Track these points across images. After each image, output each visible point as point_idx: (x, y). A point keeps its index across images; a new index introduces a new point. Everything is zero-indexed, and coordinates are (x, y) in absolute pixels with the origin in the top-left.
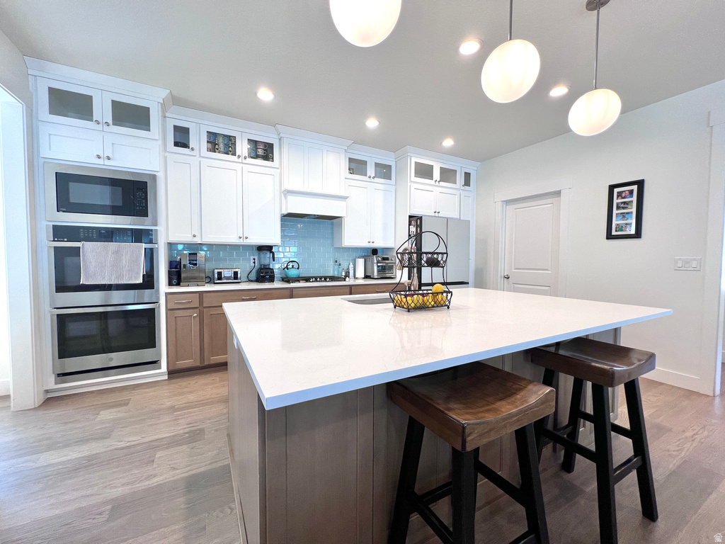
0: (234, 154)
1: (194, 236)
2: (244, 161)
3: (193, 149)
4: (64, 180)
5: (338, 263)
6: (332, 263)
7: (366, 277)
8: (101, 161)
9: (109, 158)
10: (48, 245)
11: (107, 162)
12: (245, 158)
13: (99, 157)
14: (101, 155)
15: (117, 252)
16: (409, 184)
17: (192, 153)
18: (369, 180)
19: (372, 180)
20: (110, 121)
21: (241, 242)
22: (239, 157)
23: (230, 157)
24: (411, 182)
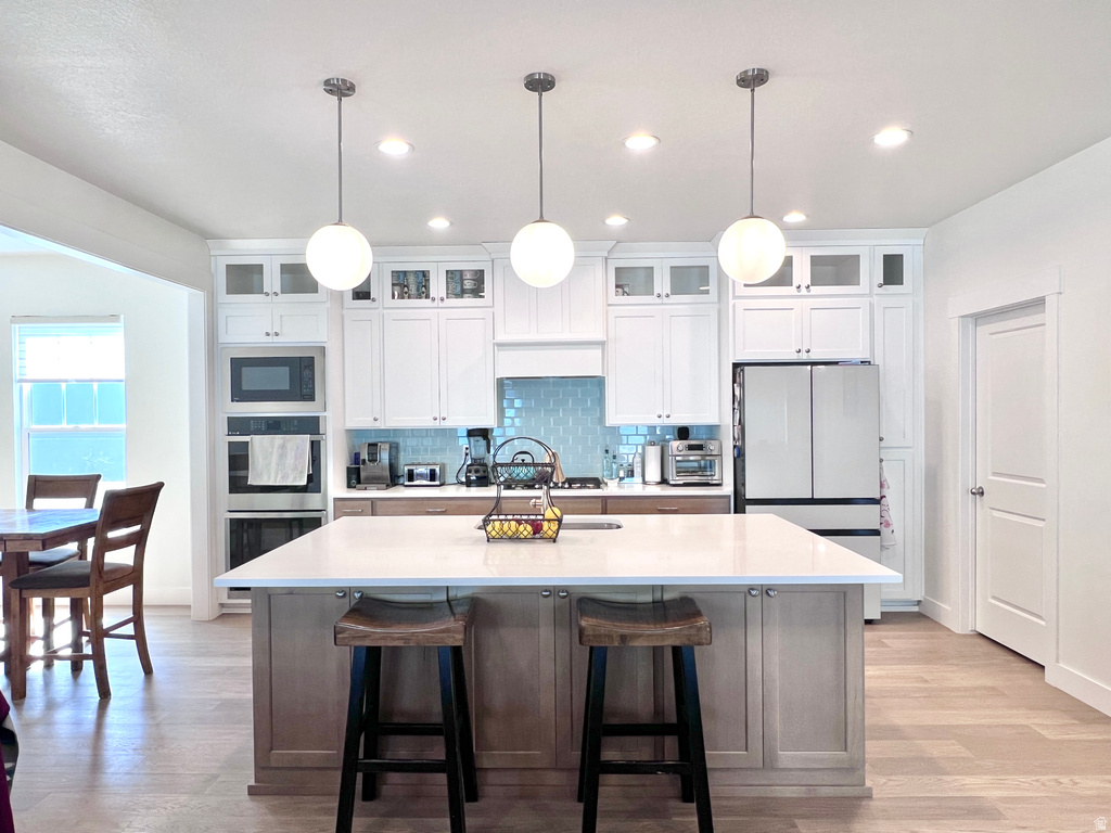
0: (427, 297)
1: (376, 420)
2: (441, 305)
3: (374, 300)
4: (238, 365)
5: (610, 455)
6: (600, 452)
7: (664, 481)
8: (269, 339)
9: (277, 334)
10: (224, 440)
11: (276, 339)
12: (442, 300)
13: (268, 334)
14: (270, 332)
15: (283, 447)
16: (731, 302)
17: (375, 305)
18: (658, 301)
19: (666, 300)
20: (279, 291)
21: (437, 424)
22: (433, 299)
23: (423, 302)
24: (735, 297)
